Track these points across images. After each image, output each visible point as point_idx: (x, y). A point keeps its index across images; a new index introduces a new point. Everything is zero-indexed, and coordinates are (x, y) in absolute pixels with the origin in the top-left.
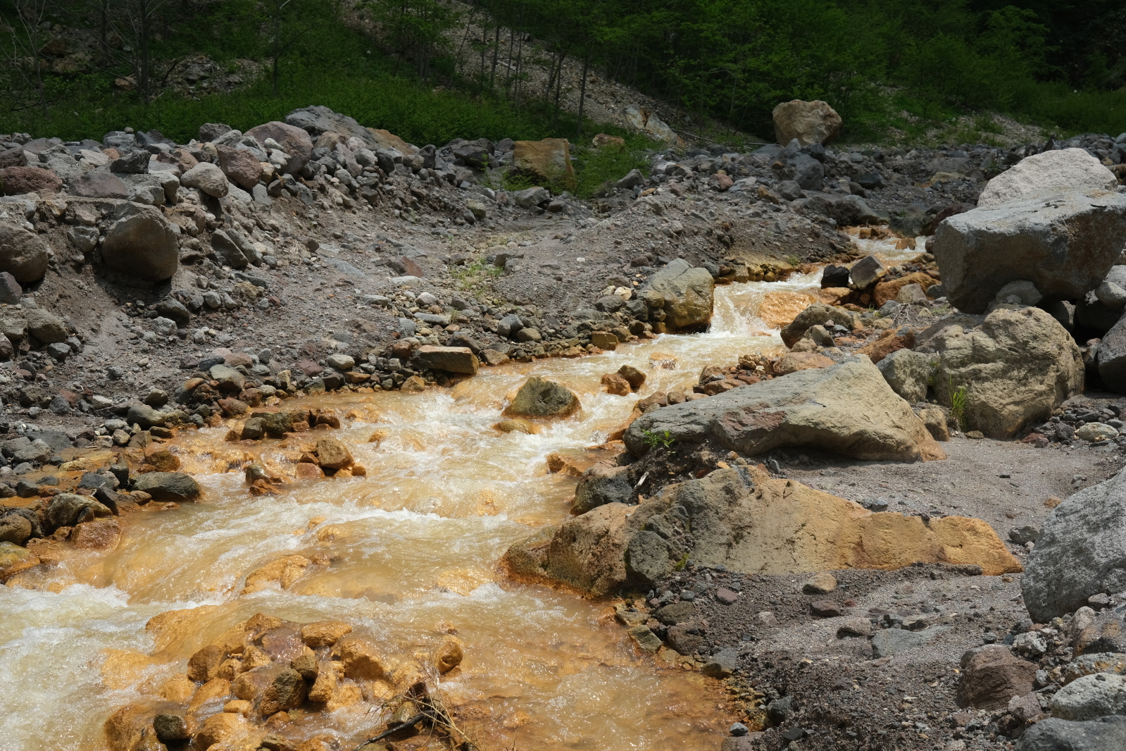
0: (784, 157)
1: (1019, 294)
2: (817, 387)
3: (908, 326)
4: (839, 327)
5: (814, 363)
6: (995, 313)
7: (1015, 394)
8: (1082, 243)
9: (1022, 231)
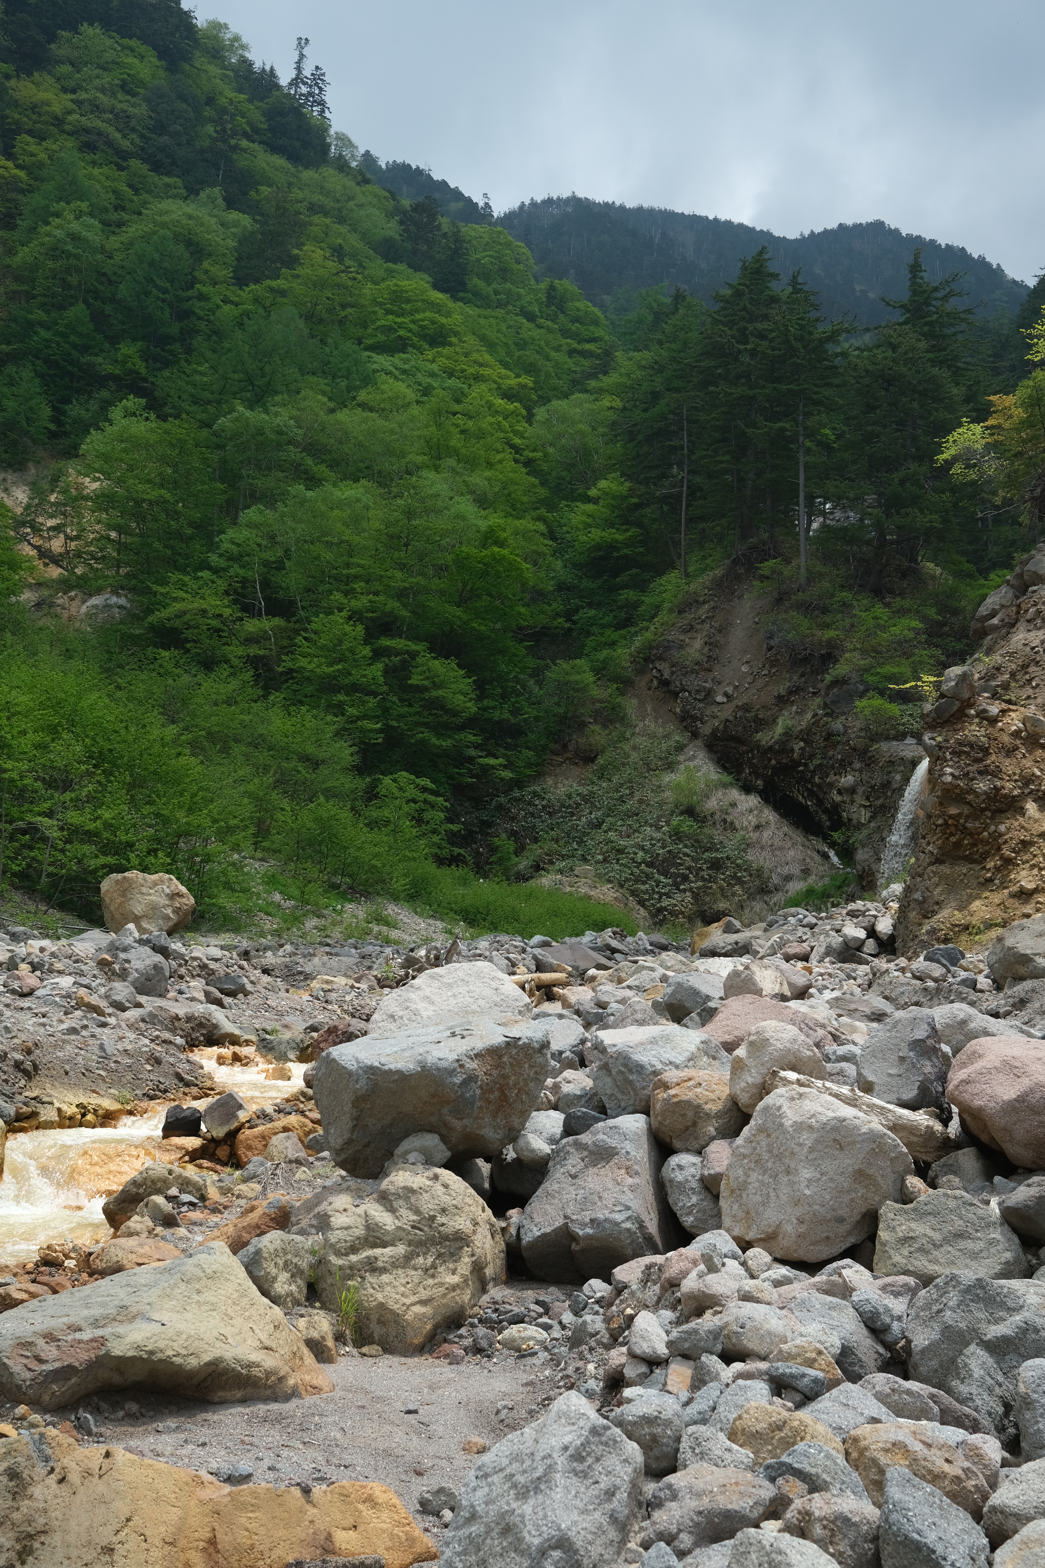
0: (113, 948)
1: (423, 1151)
2: (151, 1295)
3: (279, 1196)
4: (186, 1198)
5: (150, 1253)
6: (391, 1178)
7: (421, 1289)
8: (496, 1083)
9: (423, 1067)
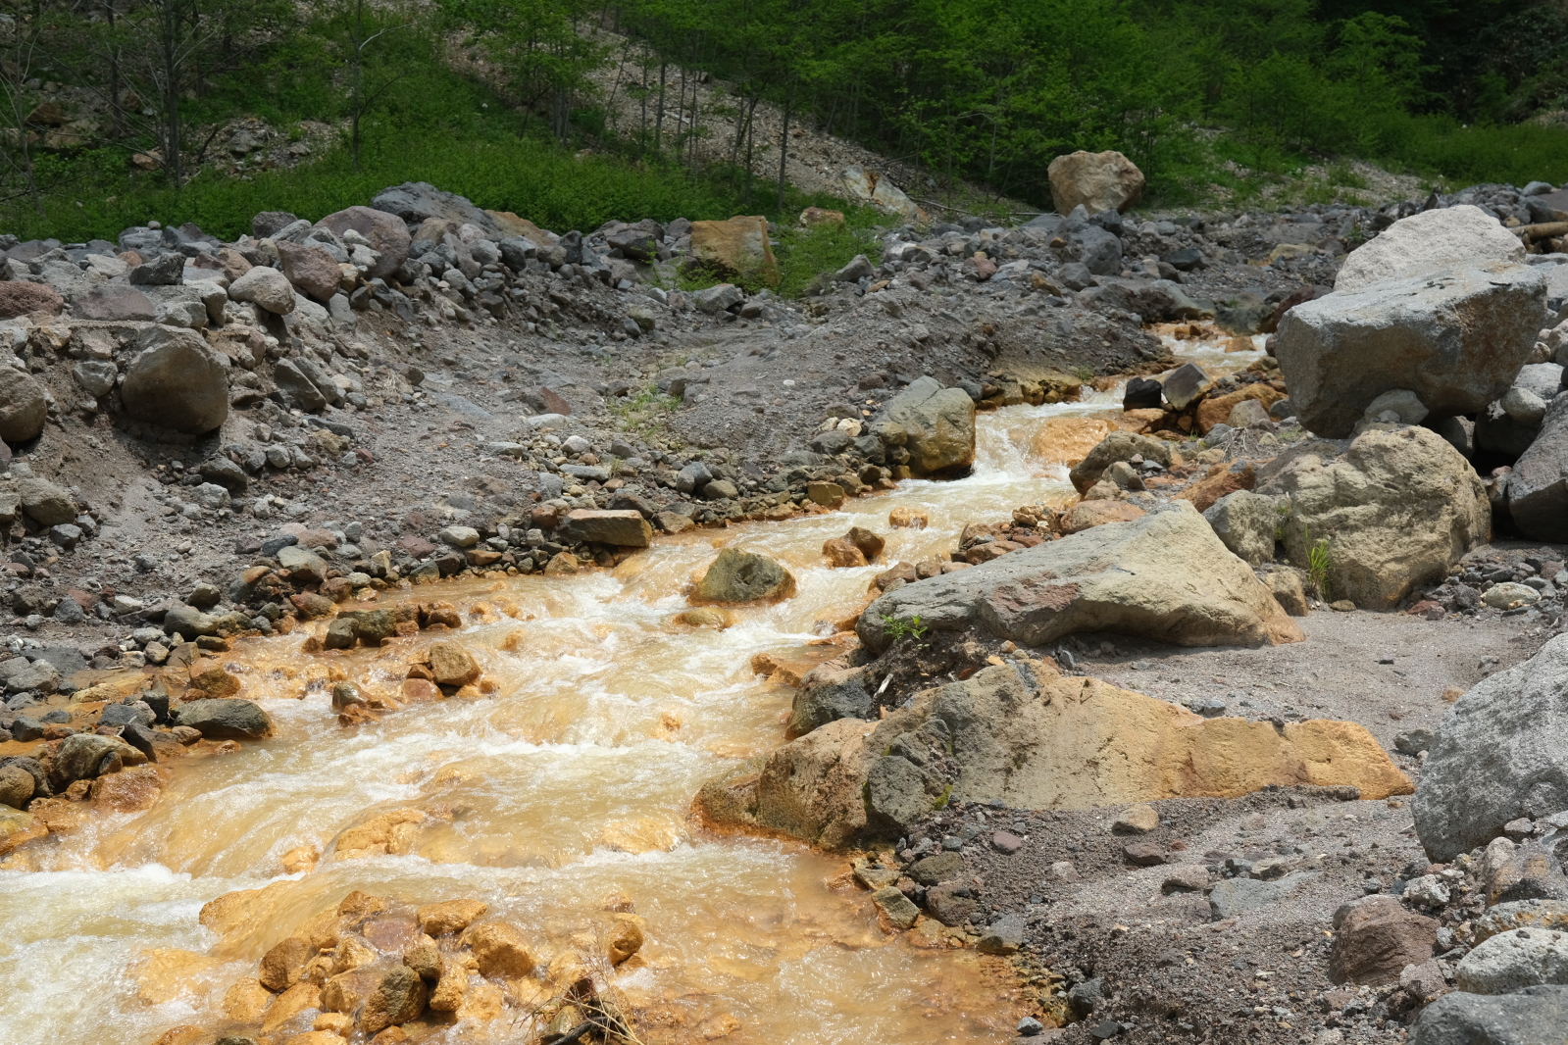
0: (1065, 230)
1: (1396, 409)
2: (1121, 548)
3: (1245, 459)
4: (1149, 464)
5: (1117, 514)
6: (1364, 436)
7: (1396, 547)
8: (1480, 335)
9: (1397, 322)
